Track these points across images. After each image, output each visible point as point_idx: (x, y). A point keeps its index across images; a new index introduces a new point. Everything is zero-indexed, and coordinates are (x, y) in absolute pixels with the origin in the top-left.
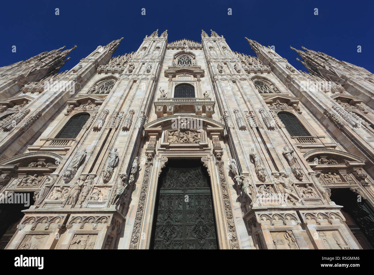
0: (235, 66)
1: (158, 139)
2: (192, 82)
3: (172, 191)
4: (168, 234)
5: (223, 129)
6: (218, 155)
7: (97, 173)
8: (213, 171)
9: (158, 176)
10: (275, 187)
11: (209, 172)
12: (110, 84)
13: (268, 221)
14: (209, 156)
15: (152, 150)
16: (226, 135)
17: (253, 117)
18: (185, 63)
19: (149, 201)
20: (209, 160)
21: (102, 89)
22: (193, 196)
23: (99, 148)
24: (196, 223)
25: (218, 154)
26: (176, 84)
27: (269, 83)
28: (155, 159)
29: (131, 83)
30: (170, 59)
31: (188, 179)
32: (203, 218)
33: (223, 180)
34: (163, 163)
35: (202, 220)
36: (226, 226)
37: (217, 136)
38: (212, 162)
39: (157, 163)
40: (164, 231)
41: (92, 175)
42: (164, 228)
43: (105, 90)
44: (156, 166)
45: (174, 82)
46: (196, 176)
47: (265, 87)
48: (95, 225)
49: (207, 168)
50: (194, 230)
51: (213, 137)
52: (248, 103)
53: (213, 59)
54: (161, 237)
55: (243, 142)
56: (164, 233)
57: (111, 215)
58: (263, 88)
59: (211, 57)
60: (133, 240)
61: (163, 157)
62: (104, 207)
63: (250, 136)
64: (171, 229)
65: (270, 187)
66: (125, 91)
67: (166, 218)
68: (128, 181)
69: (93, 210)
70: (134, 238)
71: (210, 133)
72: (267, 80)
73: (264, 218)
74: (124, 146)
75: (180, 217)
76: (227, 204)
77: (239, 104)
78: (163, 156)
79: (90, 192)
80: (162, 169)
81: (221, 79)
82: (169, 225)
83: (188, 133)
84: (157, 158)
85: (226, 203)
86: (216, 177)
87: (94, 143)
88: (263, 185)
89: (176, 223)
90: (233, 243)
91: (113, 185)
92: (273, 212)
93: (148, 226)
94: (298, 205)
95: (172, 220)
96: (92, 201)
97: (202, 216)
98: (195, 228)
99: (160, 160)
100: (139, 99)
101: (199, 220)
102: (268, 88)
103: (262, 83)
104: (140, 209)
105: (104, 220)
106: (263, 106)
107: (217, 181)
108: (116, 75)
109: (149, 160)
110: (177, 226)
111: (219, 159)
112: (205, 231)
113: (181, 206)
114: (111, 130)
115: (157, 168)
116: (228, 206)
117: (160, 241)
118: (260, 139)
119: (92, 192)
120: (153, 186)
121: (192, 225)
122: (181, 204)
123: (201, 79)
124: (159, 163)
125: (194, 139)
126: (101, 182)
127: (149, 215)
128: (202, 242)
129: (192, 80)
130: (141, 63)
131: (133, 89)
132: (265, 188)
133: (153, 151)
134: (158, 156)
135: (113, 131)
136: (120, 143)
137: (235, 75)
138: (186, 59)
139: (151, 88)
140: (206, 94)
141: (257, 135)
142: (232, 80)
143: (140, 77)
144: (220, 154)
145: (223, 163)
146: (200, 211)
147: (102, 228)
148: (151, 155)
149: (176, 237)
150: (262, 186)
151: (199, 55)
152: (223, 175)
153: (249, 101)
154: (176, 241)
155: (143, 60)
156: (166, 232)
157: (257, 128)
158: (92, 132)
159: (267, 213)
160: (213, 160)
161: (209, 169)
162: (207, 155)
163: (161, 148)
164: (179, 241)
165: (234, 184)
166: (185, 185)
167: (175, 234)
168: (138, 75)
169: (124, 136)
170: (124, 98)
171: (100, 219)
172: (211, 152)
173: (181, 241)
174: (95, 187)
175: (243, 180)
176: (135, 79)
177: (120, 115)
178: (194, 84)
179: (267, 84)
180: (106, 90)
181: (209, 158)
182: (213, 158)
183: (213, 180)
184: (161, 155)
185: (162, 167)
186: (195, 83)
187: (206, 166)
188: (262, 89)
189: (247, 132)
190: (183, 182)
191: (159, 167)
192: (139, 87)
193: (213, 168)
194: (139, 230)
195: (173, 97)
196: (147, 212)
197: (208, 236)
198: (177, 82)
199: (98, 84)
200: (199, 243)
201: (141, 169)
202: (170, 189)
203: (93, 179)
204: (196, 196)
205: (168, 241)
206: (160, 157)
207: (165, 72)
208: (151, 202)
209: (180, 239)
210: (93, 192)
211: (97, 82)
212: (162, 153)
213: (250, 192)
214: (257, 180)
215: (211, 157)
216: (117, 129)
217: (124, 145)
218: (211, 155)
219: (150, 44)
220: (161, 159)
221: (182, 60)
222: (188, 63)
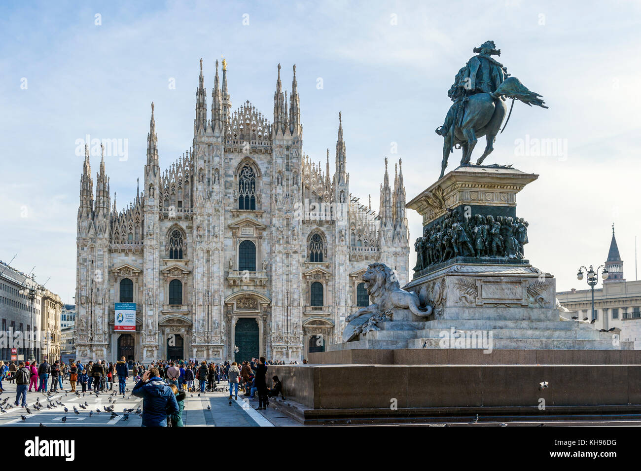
2: (254, 239)
5: (270, 303)
8: (261, 326)
9: (234, 328)
11: (259, 327)
12: (177, 234)
18: (247, 186)
21: (173, 244)
22: (250, 335)
23: (207, 318)
24: (251, 346)
25: (264, 318)
26: (239, 242)
27: (324, 240)
29: (206, 255)
31: (249, 326)
33: (265, 331)
38: (261, 321)
41: (209, 331)
43: (177, 246)
45: (237, 239)
47: (320, 244)
51: (264, 306)
52: (290, 284)
53: (278, 209)
55: (277, 315)
58: (317, 247)
60: (228, 352)
61: (236, 318)
63: (282, 311)
65: (282, 338)
66: (204, 266)
71: (262, 304)
74: (218, 316)
75: (244, 343)
76: (265, 341)
77: (283, 284)
83: (250, 300)
86: (262, 329)
93: (233, 348)
94: (289, 345)
100: (217, 277)
103: (320, 238)
104: (229, 342)
105: (221, 348)
106: (298, 286)
111: (265, 320)
112: (255, 349)
114: (208, 306)
120: (233, 333)
122: (245, 339)
123: (263, 233)
124: (234, 321)
125: (253, 305)
126: (214, 334)
127: (233, 344)
129: (255, 236)
130: (207, 217)
135: (210, 306)
136: (215, 314)
137: (291, 244)
138: (249, 174)
140: (265, 264)
142: (286, 252)
143: (211, 246)
144: (266, 318)
145: (267, 322)
148: (230, 318)
150: (278, 337)
152: (265, 328)
153: (291, 281)
155: (207, 211)
157: (287, 306)
159: (277, 347)
161: (259, 325)
162: (259, 318)
163: (234, 313)
167: (243, 349)
168: (209, 243)
169: (216, 310)
170: (206, 275)
171: (219, 347)
174: (213, 336)
176: (208, 249)
177: (210, 294)
178: (255, 242)
183: (260, 331)
185: (236, 323)
186: (257, 240)
187: (258, 323)
188: (315, 248)
189: (281, 308)
190: (246, 329)
191: (234, 324)
192: (214, 261)
194: (230, 349)
195: (238, 261)
198: (241, 239)
199: (167, 237)
202: (239, 332)
203: (211, 333)
204: (252, 335)
206: (234, 318)
207: (229, 226)
208: (233, 340)
209: (245, 351)
213: (273, 340)
214: (278, 334)
218: (261, 318)
219: (205, 160)
221: (244, 178)
222: (251, 187)
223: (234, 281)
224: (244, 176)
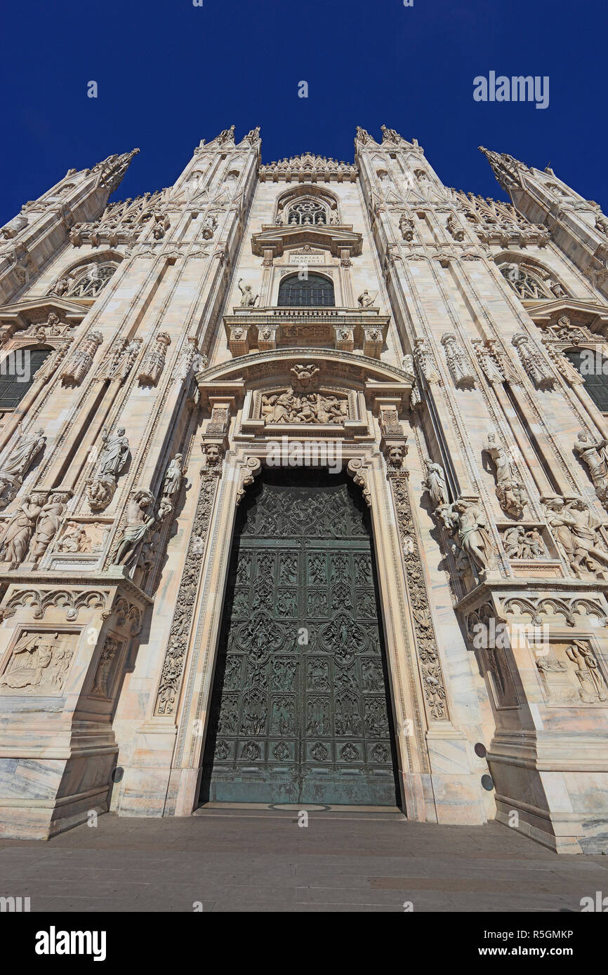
0: (450, 219)
1: (233, 411)
2: (327, 269)
3: (269, 543)
4: (260, 641)
5: (410, 387)
6: (394, 455)
7: (73, 487)
8: (380, 493)
9: (234, 503)
10: (550, 532)
11: (368, 497)
12: (106, 273)
13: (527, 615)
14: (369, 457)
15: (219, 438)
16: (418, 403)
17: (494, 356)
18: (307, 219)
19: (212, 561)
20: (370, 466)
21: (84, 288)
22: (324, 555)
23: (77, 429)
24: (332, 619)
25: (393, 451)
26: (283, 272)
27: (540, 274)
28: (228, 462)
29: (162, 265)
30: (268, 208)
31: (314, 513)
32: (349, 608)
33: (405, 517)
34: (248, 472)
35: (348, 612)
36: (411, 626)
37: (394, 407)
38: (377, 472)
39: (231, 470)
40: (250, 634)
41: (59, 492)
42: (250, 628)
43: (94, 289)
44: (230, 479)
45: (277, 269)
46: (333, 508)
47: (529, 285)
48: (71, 610)
49: (362, 487)
50: (325, 634)
51: (382, 407)
52: (482, 320)
53: (388, 203)
54: (244, 646)
55: (465, 420)
56: (250, 638)
57: (113, 589)
59: (381, 197)
60: (171, 650)
61: (247, 457)
62: (93, 570)
63: (483, 404)
64: (267, 630)
65: (536, 534)
66: (144, 284)
67: (256, 603)
68: (157, 512)
69: (65, 576)
70: (176, 645)
71: (374, 399)
72: (537, 264)
73: (515, 608)
75: (290, 602)
76: (415, 575)
77: (457, 320)
78: (246, 454)
79: (58, 533)
80: (245, 487)
81: (409, 256)
82: (262, 621)
83: (315, 399)
84: (233, 459)
85: (411, 572)
86: (387, 507)
87: (64, 416)
88: (515, 526)
89: (282, 617)
90: (426, 666)
91: (116, 517)
92: (542, 595)
93: (208, 619)
95: (270, 609)
96: (64, 553)
97: (348, 603)
98: (329, 629)
99: (239, 464)
100: (181, 307)
101: (339, 611)
102: (538, 286)
103: (522, 274)
104: (190, 579)
105: (95, 601)
106: (524, 327)
107: (389, 518)
108: (120, 249)
109: (212, 462)
110: (282, 622)
111: (398, 464)
112: (354, 637)
113: (293, 579)
114: (108, 382)
115: (233, 482)
116: (417, 578)
117: (241, 656)
118: (511, 413)
119: (61, 534)
120: (222, 526)
121: (321, 623)
122: (293, 574)
123: (352, 260)
124: (238, 470)
125: (331, 414)
126: (85, 511)
127: (212, 595)
128: (345, 662)
129: (328, 263)
130: (189, 214)
131: (165, 282)
132: (521, 534)
133: (221, 441)
134: (235, 454)
135: (114, 386)
136: (133, 415)
137: (449, 245)
138: (311, 208)
139: (215, 279)
140: (366, 297)
141: (505, 401)
142: (440, 258)
143: (184, 249)
144: (400, 451)
145: (406, 474)
146: (341, 592)
147: (91, 619)
148: (216, 450)
149: (281, 647)
150: (514, 529)
151: (348, 198)
152: (404, 505)
153: (486, 315)
154: (281, 657)
155: (192, 206)
156: (257, 637)
157: (506, 385)
158: (59, 388)
159: (524, 595)
160: (381, 466)
161: (370, 490)
162: (363, 455)
163: (241, 435)
164: (288, 657)
165: (433, 526)
166: (303, 529)
167: (279, 641)
168: (181, 245)
169: (145, 399)
170: (141, 303)
171: (83, 597)
172: (376, 446)
173: (293, 657)
174: (71, 523)
175: (461, 513)
176: (170, 256)
177: (133, 345)
178: (332, 275)
179: (535, 276)
180: (97, 290)
181: (370, 463)
182: (381, 462)
183: (379, 517)
184: (242, 451)
185: (246, 482)
186: (335, 271)
187: (362, 482)
188: (520, 290)
189: (476, 394)
190: (300, 522)
191: (236, 481)
192: (183, 276)
193: (379, 487)
194: (186, 629)
195: (274, 303)
196: (206, 588)
197: (360, 648)
198: (287, 269)
199: (74, 272)
200: (337, 664)
201: (191, 485)
202: (265, 538)
203: (65, 502)
204: (332, 555)
205: (259, 657)
206: (240, 457)
207: (254, 241)
208: (216, 564)
209: (290, 653)
210: (67, 533)
211: (71, 269)
212: (247, 447)
213: (481, 544)
214: (500, 514)
215: (375, 460)
216: (123, 381)
217: (143, 423)
218: (376, 455)
219: (210, 164)
220: (242, 462)
221: (300, 212)
222: (317, 221)
223: (253, 331)
224: (301, 211)
